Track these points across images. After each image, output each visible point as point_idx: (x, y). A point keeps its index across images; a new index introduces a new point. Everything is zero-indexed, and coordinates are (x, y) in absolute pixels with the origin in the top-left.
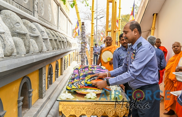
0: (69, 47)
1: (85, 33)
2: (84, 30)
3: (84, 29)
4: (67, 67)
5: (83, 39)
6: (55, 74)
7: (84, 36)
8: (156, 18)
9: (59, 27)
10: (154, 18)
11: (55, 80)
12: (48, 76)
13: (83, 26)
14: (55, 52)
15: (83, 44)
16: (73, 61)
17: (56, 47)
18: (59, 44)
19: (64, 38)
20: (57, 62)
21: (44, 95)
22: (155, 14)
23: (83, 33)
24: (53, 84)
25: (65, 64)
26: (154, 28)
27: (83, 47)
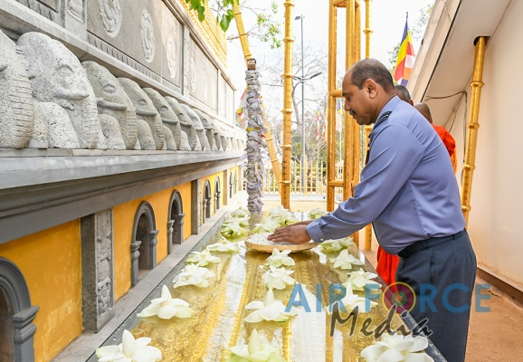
0: (215, 146)
1: (257, 95)
2: (256, 87)
3: (254, 81)
4: (218, 208)
5: (253, 117)
6: (168, 234)
7: (255, 105)
8: (484, 50)
9: (185, 89)
10: (480, 53)
11: (169, 253)
12: (132, 242)
13: (252, 71)
14: (137, 159)
15: (254, 134)
16: (240, 190)
17: (151, 139)
18: (171, 133)
19: (193, 118)
20: (175, 195)
21: (101, 318)
22: (481, 40)
23: (252, 94)
24: (156, 269)
25: (209, 199)
26: (481, 81)
27: (252, 143)
